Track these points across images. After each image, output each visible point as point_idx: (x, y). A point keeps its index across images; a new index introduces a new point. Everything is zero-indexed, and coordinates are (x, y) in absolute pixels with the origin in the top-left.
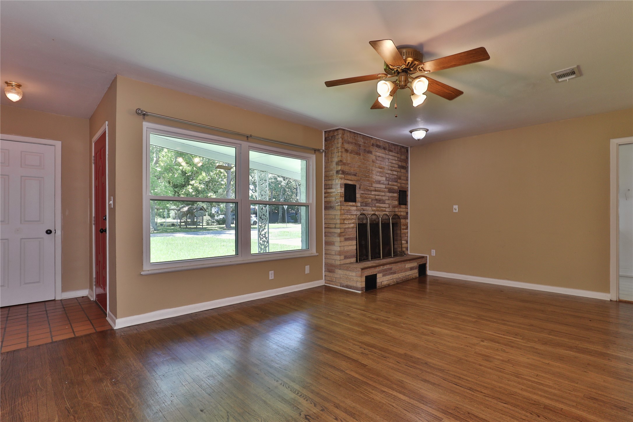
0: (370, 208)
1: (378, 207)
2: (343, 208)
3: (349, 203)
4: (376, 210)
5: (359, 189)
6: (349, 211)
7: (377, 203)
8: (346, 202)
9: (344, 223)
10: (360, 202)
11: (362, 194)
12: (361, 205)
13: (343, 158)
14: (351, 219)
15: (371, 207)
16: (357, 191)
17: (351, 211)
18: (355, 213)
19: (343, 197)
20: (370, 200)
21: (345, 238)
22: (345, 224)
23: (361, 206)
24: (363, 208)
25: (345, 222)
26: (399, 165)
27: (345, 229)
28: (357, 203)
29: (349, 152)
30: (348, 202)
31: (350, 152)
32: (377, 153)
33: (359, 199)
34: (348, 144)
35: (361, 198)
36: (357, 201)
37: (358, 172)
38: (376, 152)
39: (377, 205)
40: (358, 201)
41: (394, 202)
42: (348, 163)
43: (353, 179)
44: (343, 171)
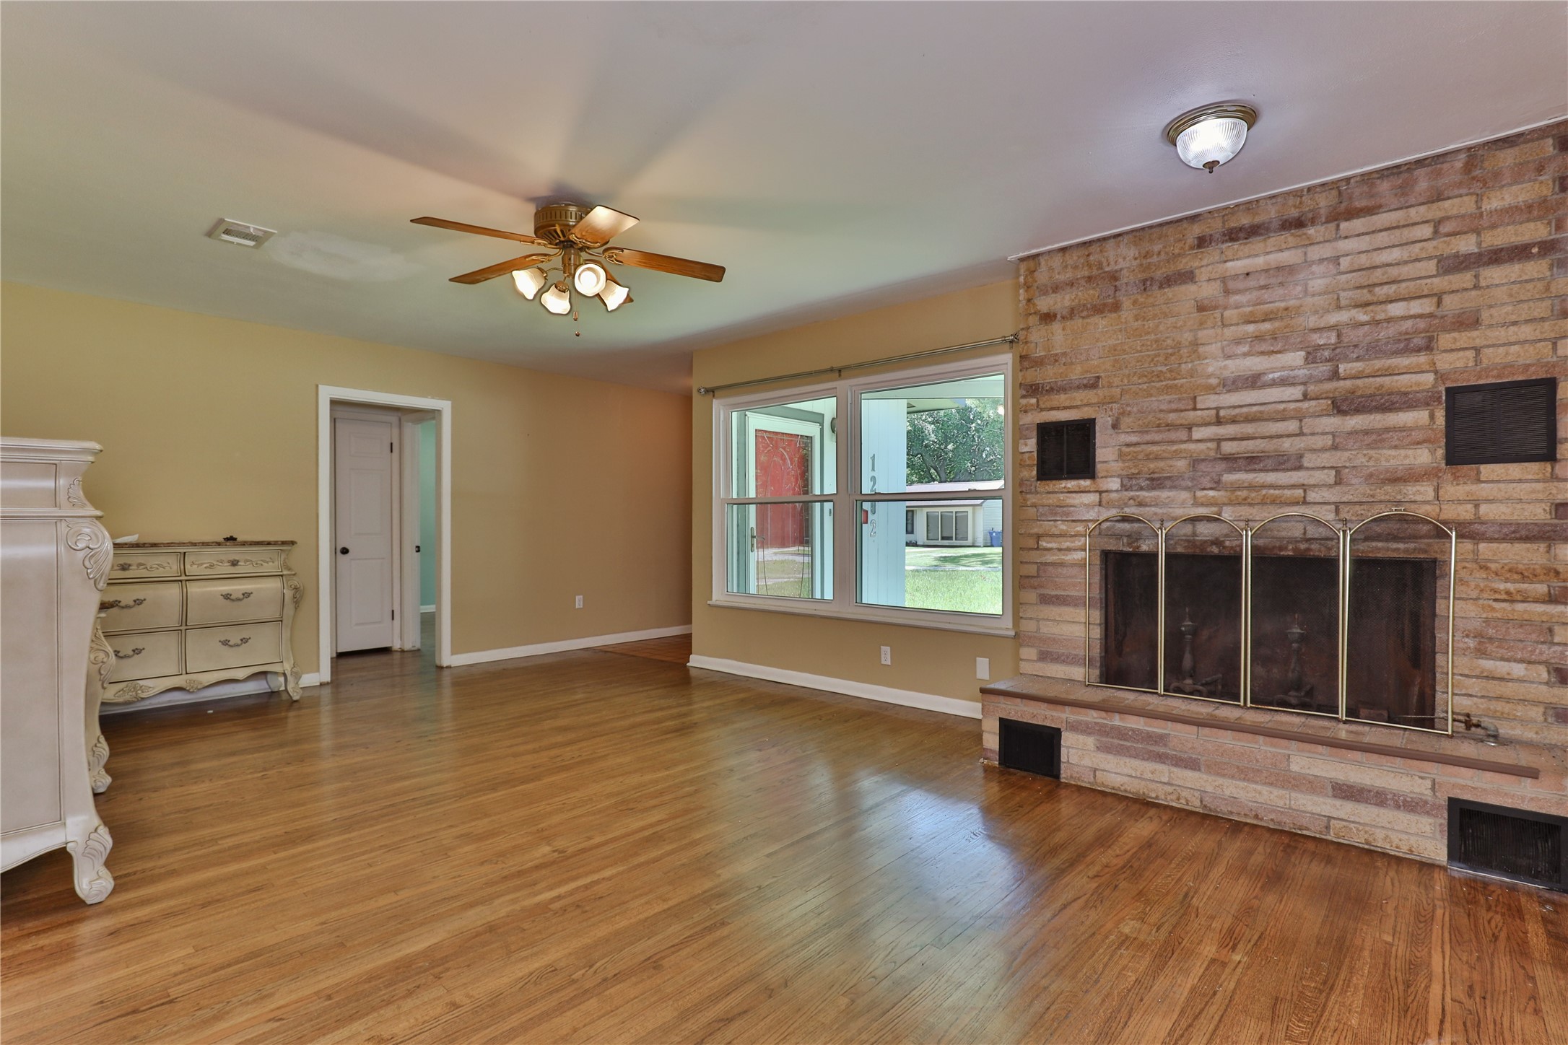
0: (1184, 495)
1: (1236, 487)
2: (1034, 500)
3: (1057, 482)
4: (1226, 500)
5: (1110, 431)
6: (1060, 510)
7: (1232, 470)
8: (1044, 482)
9: (1037, 549)
10: (1119, 476)
11: (1128, 445)
12: (1122, 485)
13: (1033, 345)
14: (1072, 536)
15: (1187, 488)
16: (1100, 438)
17: (1072, 509)
18: (1092, 515)
19: (1032, 466)
20: (1181, 464)
21: (1040, 595)
22: (1045, 552)
23: (1124, 487)
24: (1138, 496)
25: (1043, 544)
26: (1440, 259)
27: (1042, 568)
28: (1098, 480)
29: (1059, 316)
30: (1054, 482)
31: (1063, 318)
32: (1229, 264)
33: (1113, 464)
34: (1054, 295)
35: (1124, 461)
36: (1100, 475)
37: (1105, 371)
38: (1225, 262)
39: (1228, 478)
40: (1107, 471)
41: (1394, 457)
42: (1056, 355)
43: (1079, 403)
44: (1031, 386)
